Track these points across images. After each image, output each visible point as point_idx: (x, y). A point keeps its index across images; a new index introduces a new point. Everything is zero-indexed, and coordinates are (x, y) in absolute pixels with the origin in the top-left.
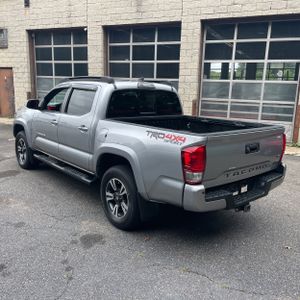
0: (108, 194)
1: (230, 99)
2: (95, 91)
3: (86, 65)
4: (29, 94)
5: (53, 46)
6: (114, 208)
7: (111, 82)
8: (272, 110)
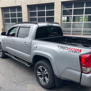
0: (38, 72)
1: (72, 29)
2: (30, 28)
3: (22, 18)
4: (2, 29)
5: (10, 13)
6: (41, 79)
7: (36, 24)
8: (86, 32)
